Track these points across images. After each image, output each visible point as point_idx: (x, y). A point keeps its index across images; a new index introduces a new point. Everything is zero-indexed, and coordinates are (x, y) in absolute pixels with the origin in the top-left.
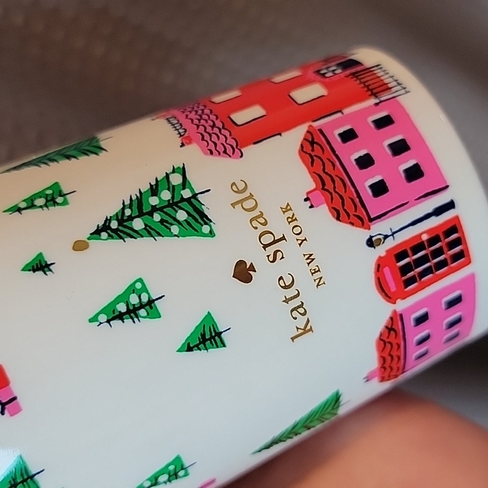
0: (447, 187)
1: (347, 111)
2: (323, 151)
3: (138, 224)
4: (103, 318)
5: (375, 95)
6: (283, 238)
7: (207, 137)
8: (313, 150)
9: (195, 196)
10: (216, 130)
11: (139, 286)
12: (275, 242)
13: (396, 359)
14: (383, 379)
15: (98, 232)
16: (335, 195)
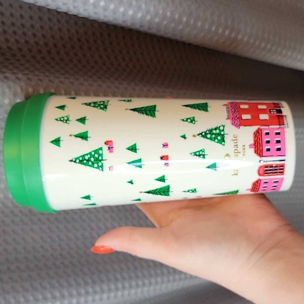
0: (285, 156)
1: (271, 127)
2: (259, 135)
3: (209, 136)
4: (193, 154)
5: (280, 125)
6: (240, 152)
7: (233, 119)
8: (257, 134)
9: (224, 134)
10: (236, 118)
11: (203, 150)
12: (238, 152)
13: (256, 188)
14: (251, 191)
15: (199, 135)
16: (256, 147)
